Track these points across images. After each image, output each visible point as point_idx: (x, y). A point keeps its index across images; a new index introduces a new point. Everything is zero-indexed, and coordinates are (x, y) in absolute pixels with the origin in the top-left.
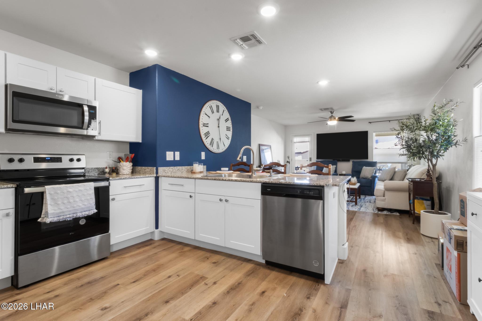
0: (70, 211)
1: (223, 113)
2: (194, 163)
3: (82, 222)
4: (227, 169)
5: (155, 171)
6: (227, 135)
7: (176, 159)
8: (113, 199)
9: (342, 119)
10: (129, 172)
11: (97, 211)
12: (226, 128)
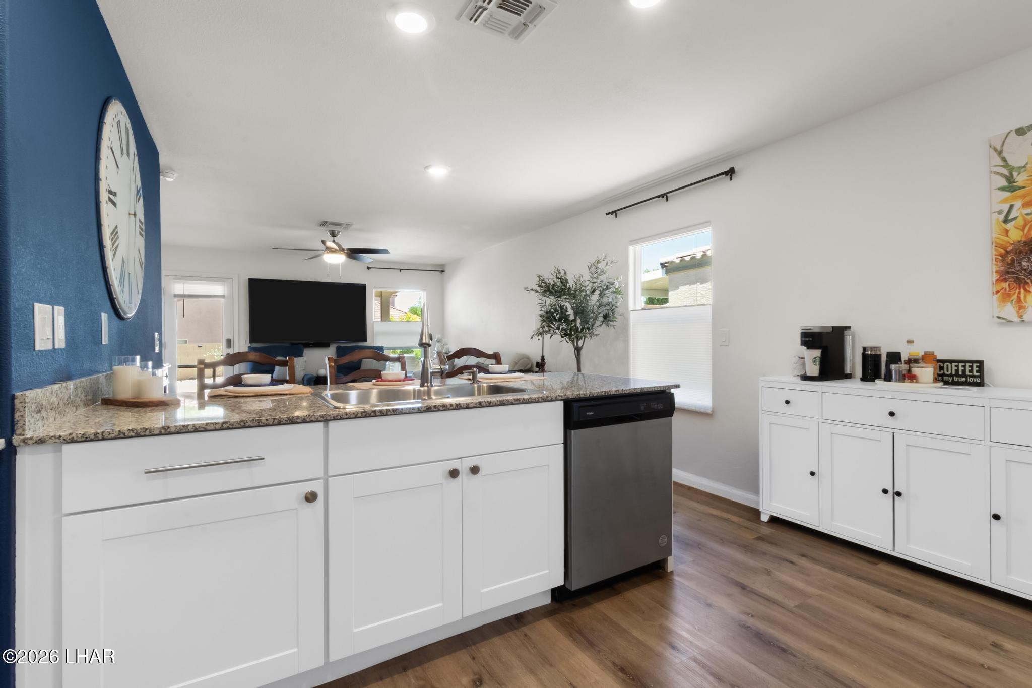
6: (140, 251)
9: (354, 253)
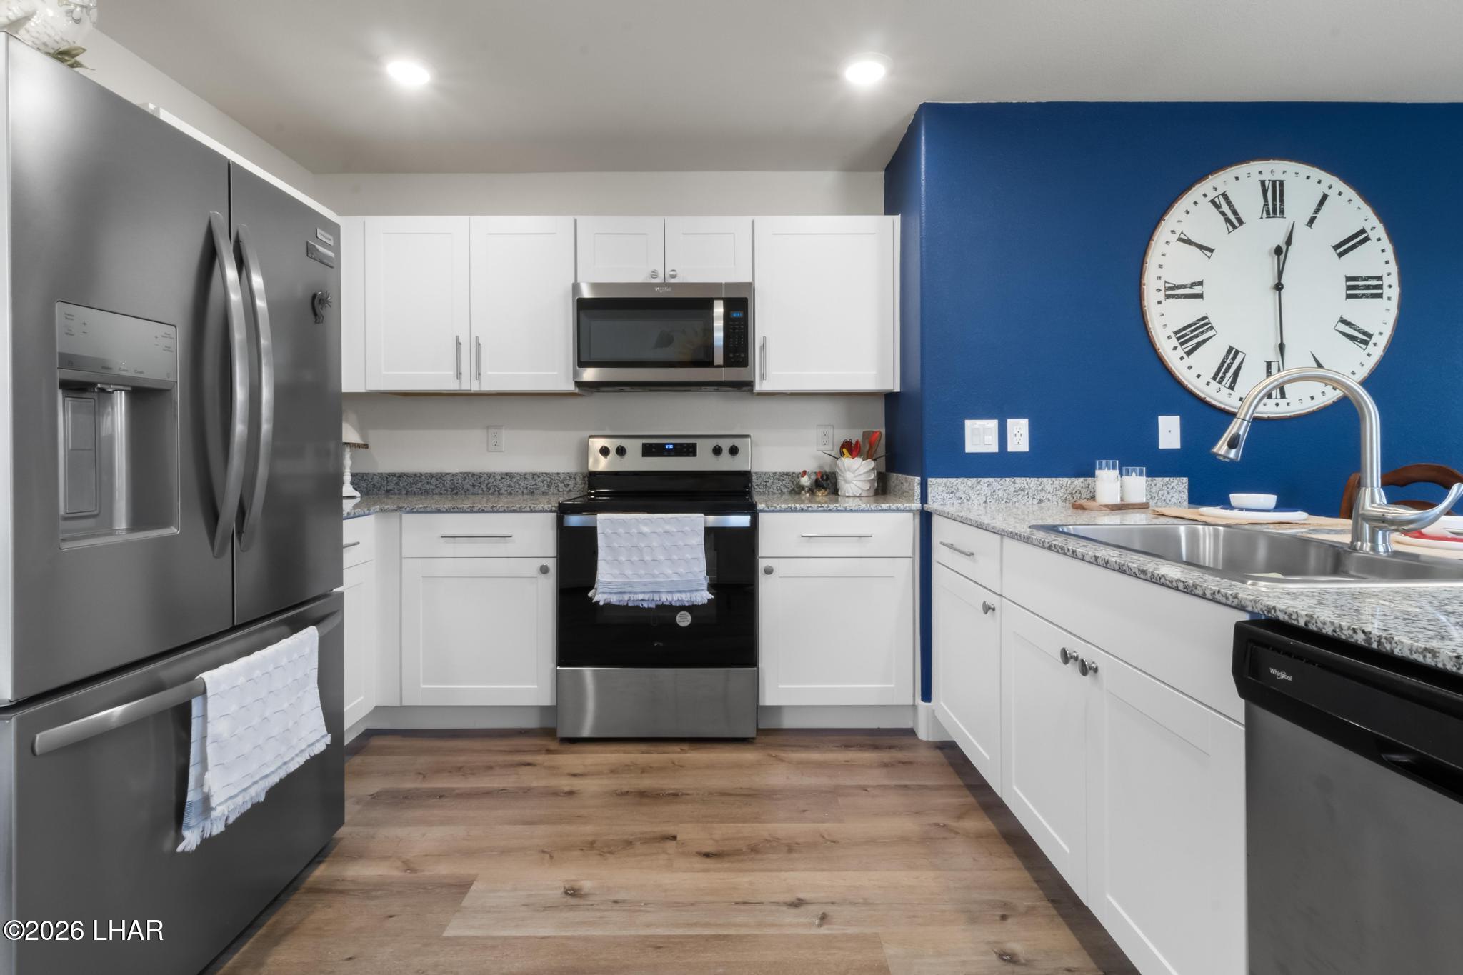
0: (645, 584)
1: (1317, 211)
2: (1100, 464)
3: (684, 620)
4: (1270, 500)
5: (918, 490)
6: (1349, 320)
7: (1011, 448)
8: (769, 571)
10: (863, 490)
11: (711, 596)
12: (1343, 284)
